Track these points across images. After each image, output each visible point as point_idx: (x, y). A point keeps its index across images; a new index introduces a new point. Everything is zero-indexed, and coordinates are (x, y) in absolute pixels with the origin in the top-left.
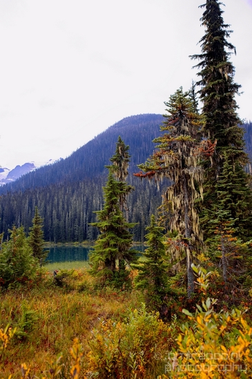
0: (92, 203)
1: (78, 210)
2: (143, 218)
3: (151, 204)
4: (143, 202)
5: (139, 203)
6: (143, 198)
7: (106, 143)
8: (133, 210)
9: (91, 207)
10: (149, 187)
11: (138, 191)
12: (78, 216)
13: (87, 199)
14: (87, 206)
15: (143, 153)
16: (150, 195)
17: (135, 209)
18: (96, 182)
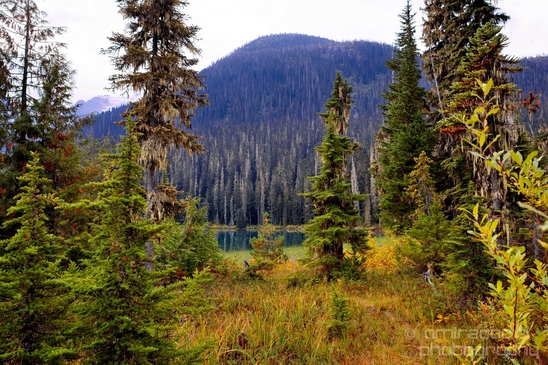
0: (207, 166)
1: (185, 176)
2: (286, 191)
3: (299, 170)
4: (286, 167)
5: (280, 168)
6: (287, 160)
7: (231, 74)
8: (270, 179)
9: (207, 171)
10: (295, 145)
11: (280, 150)
12: (185, 185)
13: (200, 159)
14: (200, 170)
15: (288, 93)
16: (297, 157)
17: (274, 177)
18: (214, 135)
